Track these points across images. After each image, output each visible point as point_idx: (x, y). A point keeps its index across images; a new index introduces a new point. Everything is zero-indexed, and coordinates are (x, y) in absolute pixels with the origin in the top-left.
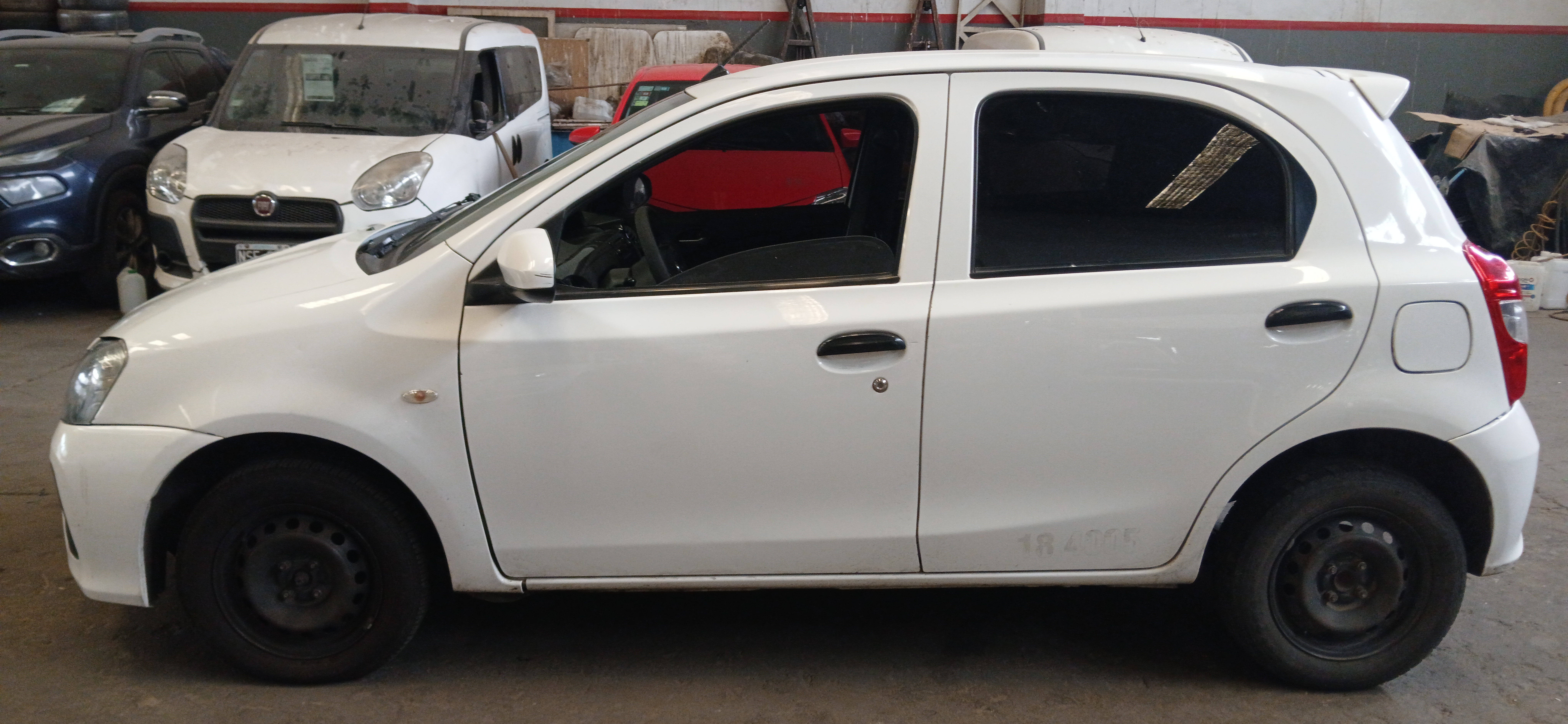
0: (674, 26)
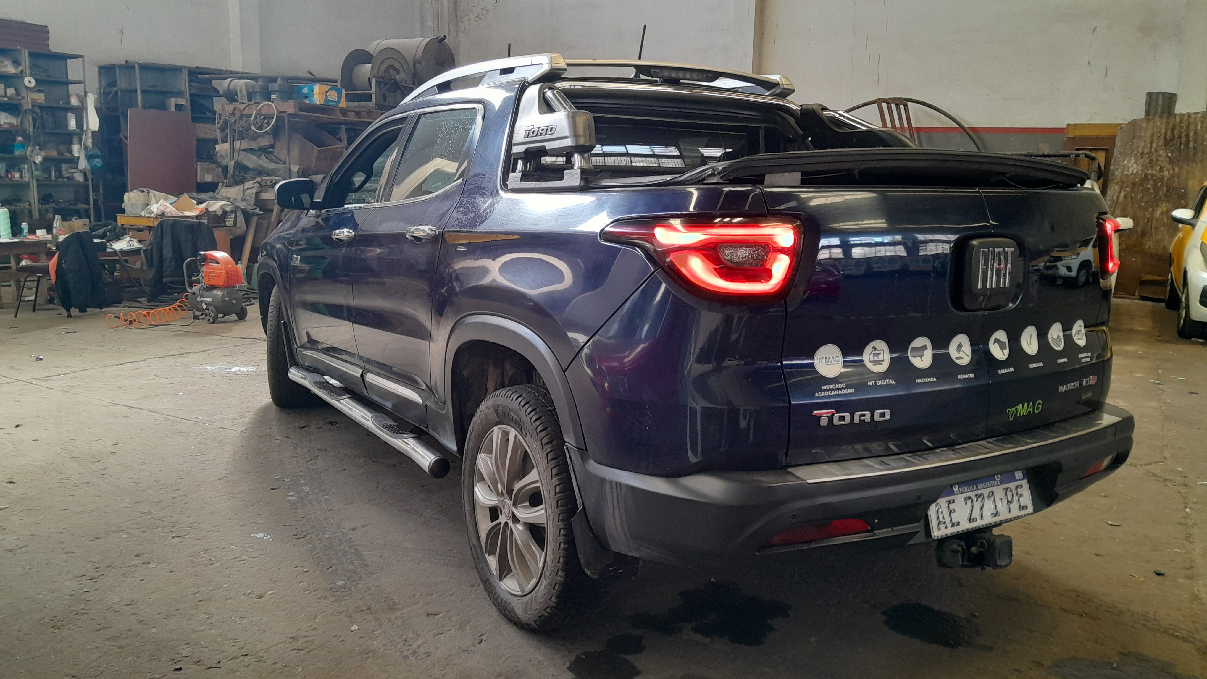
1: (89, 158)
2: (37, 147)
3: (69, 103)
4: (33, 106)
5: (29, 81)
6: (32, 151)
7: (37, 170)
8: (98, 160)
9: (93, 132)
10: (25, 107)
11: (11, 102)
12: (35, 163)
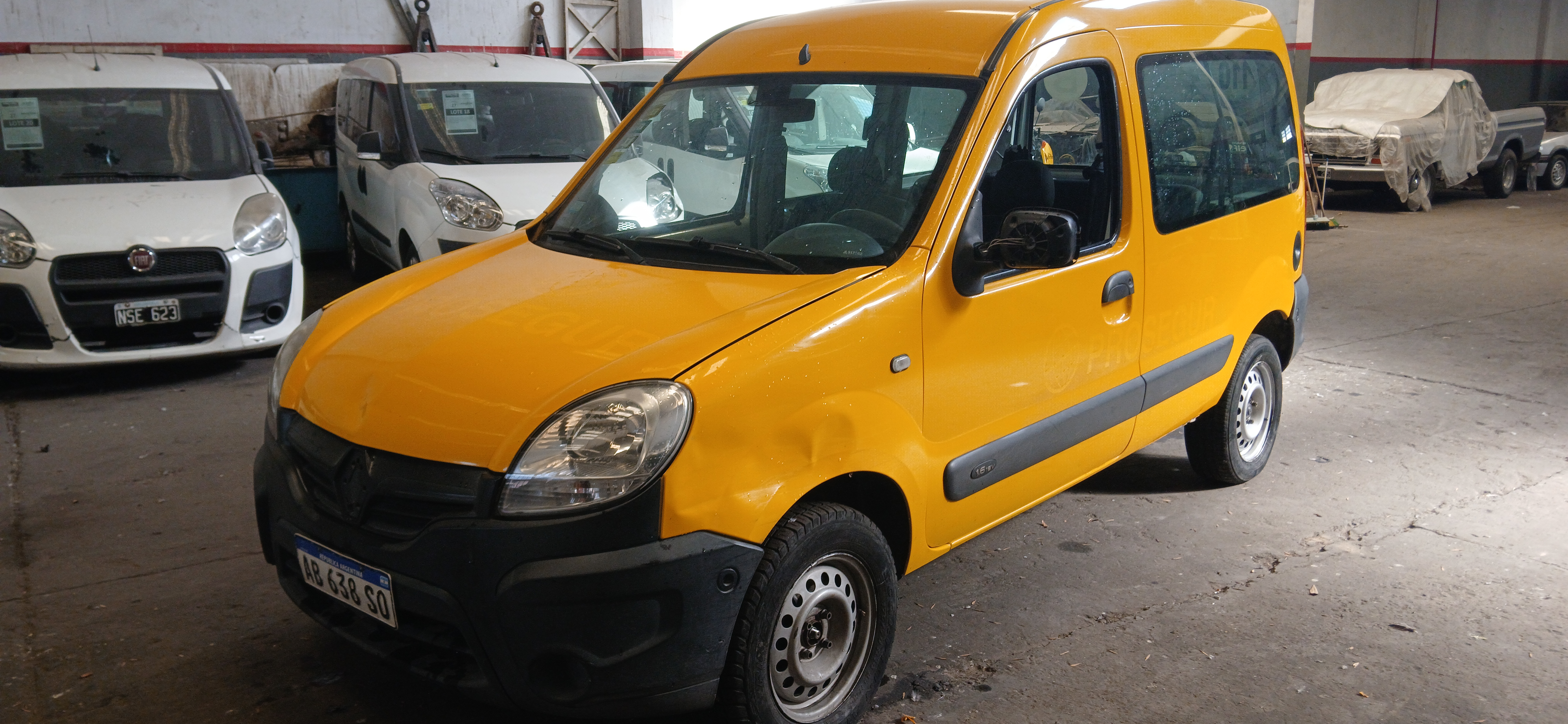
0: (295, 60)
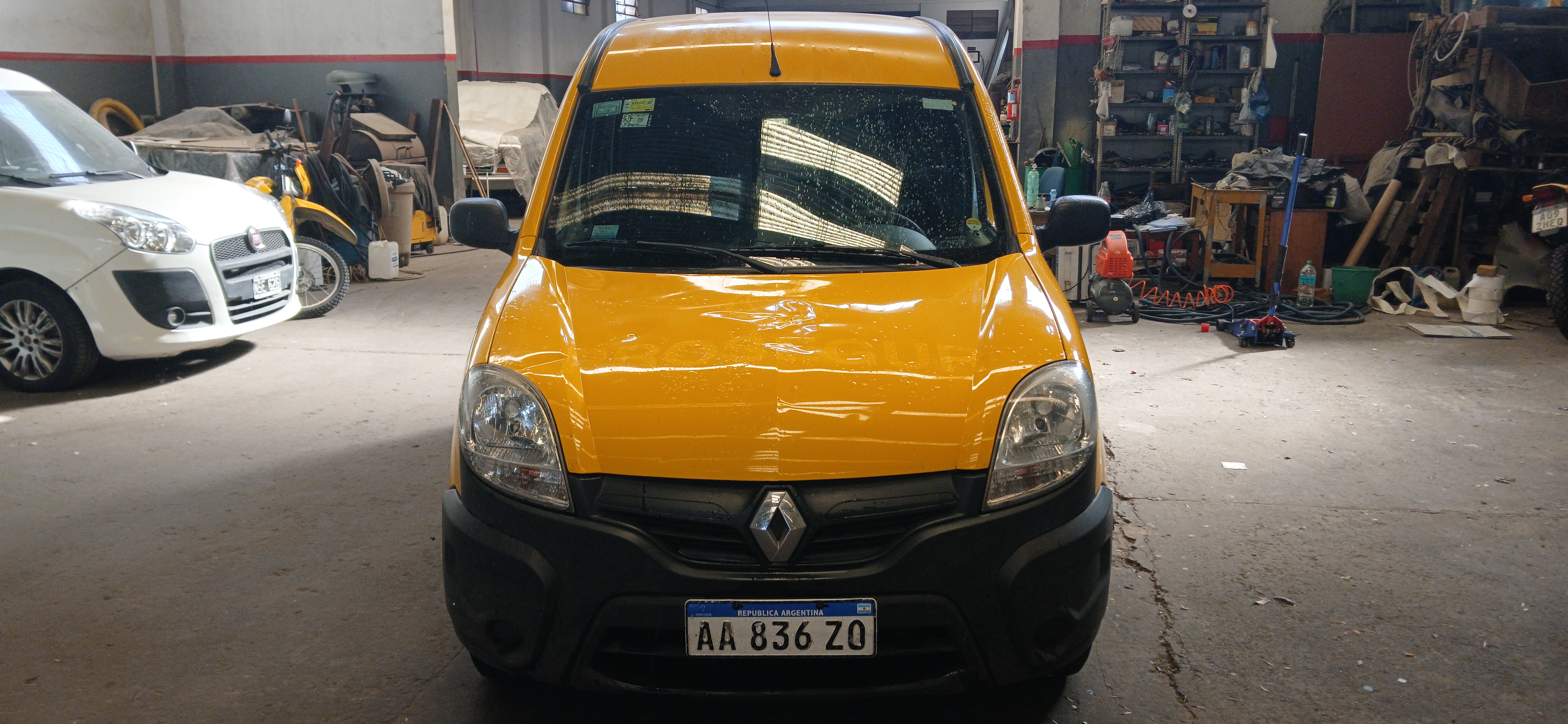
1: (1253, 105)
2: (1187, 93)
3: (1244, 33)
4: (1191, 42)
5: (1190, 10)
6: (1180, 99)
7: (1183, 121)
8: (1264, 107)
9: (1266, 71)
10: (1181, 43)
11: (1168, 38)
12: (1181, 113)
